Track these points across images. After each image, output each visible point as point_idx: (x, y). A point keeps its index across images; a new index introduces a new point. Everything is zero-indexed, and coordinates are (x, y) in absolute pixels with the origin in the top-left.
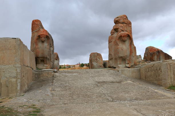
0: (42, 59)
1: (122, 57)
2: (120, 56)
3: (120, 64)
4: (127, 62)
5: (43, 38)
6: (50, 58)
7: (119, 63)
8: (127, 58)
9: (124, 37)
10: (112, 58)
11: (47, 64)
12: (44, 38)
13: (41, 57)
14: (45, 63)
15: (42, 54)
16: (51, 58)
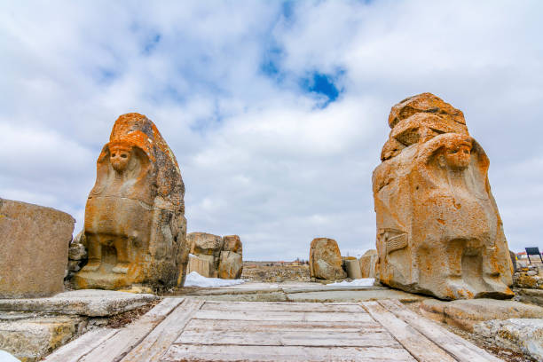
0: (105, 240)
1: (461, 242)
2: (453, 236)
3: (454, 277)
4: (488, 268)
5: (118, 156)
6: (145, 239)
7: (448, 273)
8: (488, 248)
9: (455, 151)
10: (405, 248)
11: (126, 263)
12: (124, 156)
13: (102, 234)
14: (119, 258)
15: (104, 218)
16: (149, 239)
